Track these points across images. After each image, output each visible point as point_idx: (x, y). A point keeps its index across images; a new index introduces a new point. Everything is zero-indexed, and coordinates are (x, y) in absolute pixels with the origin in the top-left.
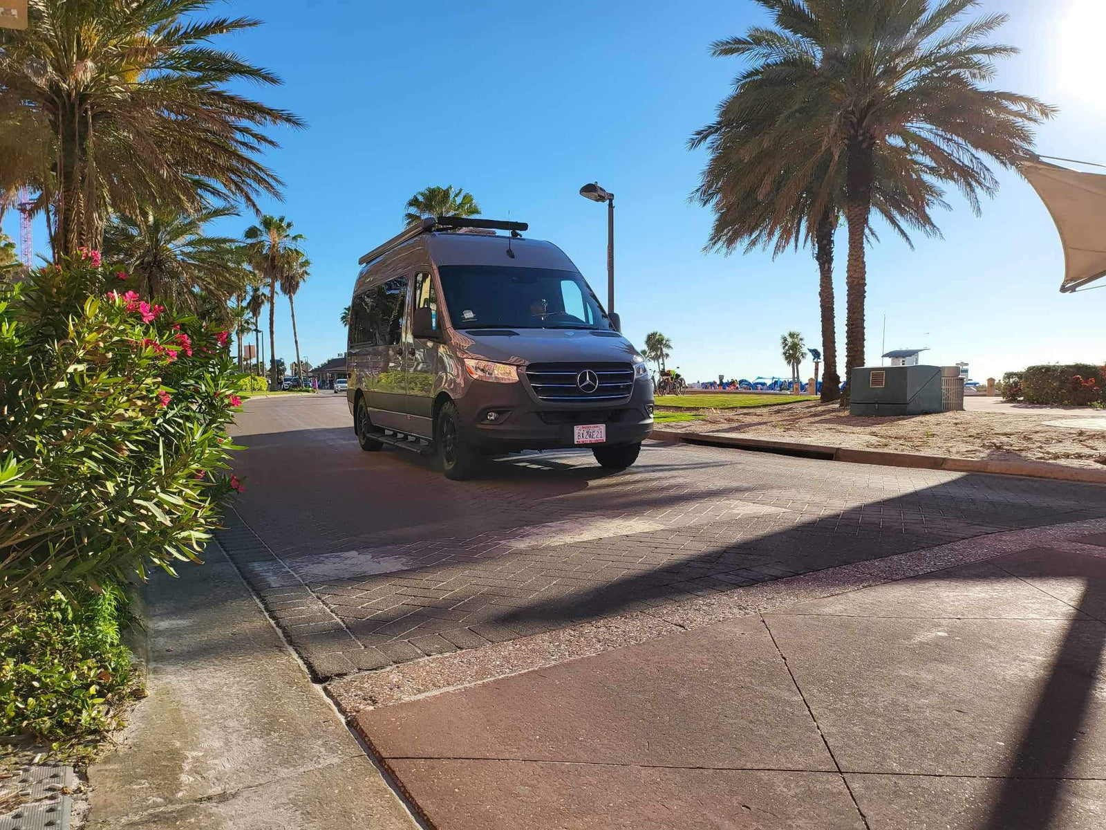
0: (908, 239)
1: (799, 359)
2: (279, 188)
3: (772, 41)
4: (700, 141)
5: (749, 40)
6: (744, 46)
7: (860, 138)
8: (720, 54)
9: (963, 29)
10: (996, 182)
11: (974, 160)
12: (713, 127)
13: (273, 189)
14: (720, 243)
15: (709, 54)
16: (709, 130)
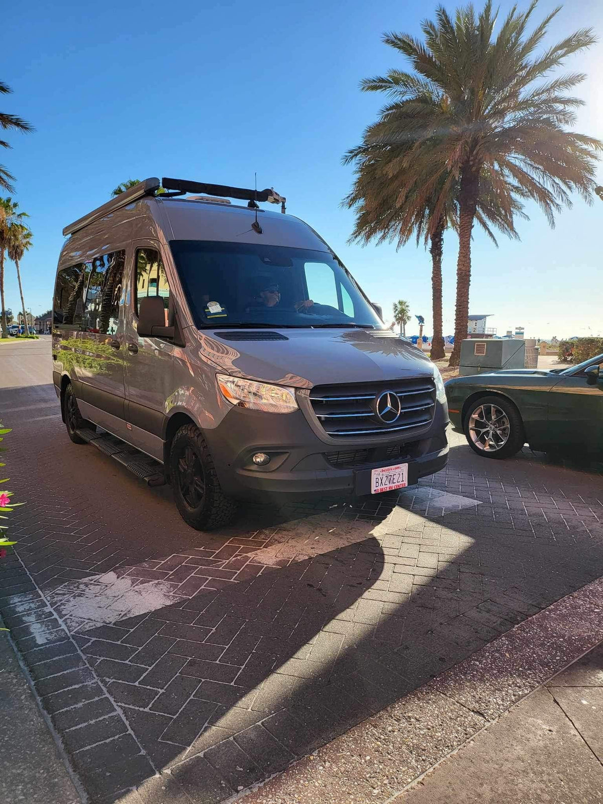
0: (494, 239)
1: (405, 321)
2: (10, 182)
3: (407, 81)
4: (352, 158)
5: (390, 79)
6: (386, 84)
7: (471, 163)
8: (367, 89)
9: (553, 82)
10: (571, 203)
11: (555, 185)
12: (362, 148)
13: (5, 182)
14: (359, 238)
15: (360, 88)
16: (359, 150)
